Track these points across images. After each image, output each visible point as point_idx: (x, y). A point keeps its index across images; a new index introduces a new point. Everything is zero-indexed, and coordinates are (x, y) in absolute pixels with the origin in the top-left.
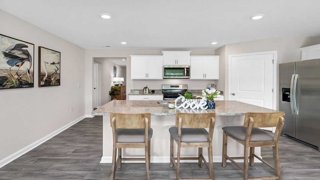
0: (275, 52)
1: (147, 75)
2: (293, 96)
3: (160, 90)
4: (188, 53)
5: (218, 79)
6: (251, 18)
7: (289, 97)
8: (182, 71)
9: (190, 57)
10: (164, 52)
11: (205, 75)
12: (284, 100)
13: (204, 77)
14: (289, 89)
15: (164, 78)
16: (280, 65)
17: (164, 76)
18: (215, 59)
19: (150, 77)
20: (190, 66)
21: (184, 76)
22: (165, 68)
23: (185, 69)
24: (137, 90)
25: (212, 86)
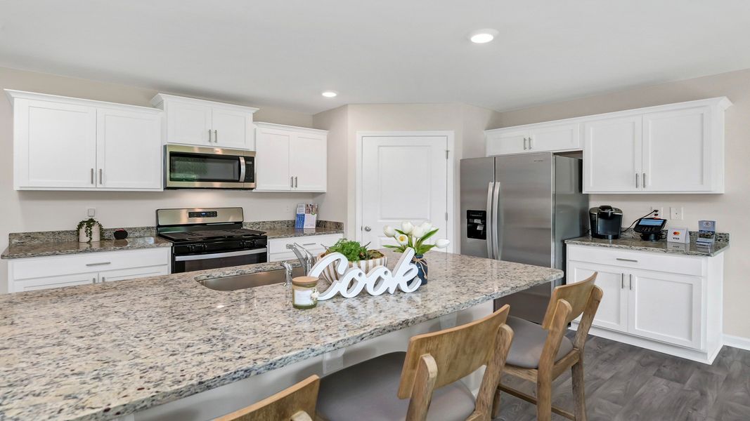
0: (450, 134)
1: (96, 175)
2: (492, 228)
3: (148, 228)
4: (247, 113)
5: (325, 190)
7: (481, 229)
8: (231, 166)
9: (255, 126)
10: (168, 100)
11: (294, 181)
13: (292, 186)
15: (166, 188)
16: (462, 161)
17: (170, 180)
18: (317, 138)
19: (111, 184)
20: (254, 153)
21: (238, 181)
22: (172, 154)
23: (242, 161)
24: (42, 233)
25: (310, 209)
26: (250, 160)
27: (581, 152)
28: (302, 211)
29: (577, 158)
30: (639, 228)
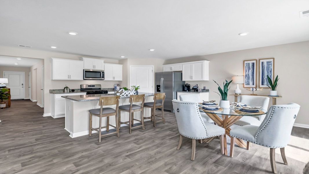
0: (153, 66)
1: (69, 76)
2: (161, 89)
3: (79, 89)
4: (102, 61)
5: (122, 80)
6: (149, 50)
7: (159, 89)
8: (99, 74)
9: (104, 64)
10: (84, 58)
11: (114, 78)
12: (157, 91)
14: (160, 85)
15: (84, 79)
16: (156, 73)
17: (85, 77)
18: (120, 66)
19: (72, 78)
21: (100, 78)
22: (86, 71)
23: (101, 73)
24: (56, 90)
25: (118, 85)
26: (103, 72)
27: (182, 71)
28: (116, 86)
29: (181, 73)
30: (193, 89)
